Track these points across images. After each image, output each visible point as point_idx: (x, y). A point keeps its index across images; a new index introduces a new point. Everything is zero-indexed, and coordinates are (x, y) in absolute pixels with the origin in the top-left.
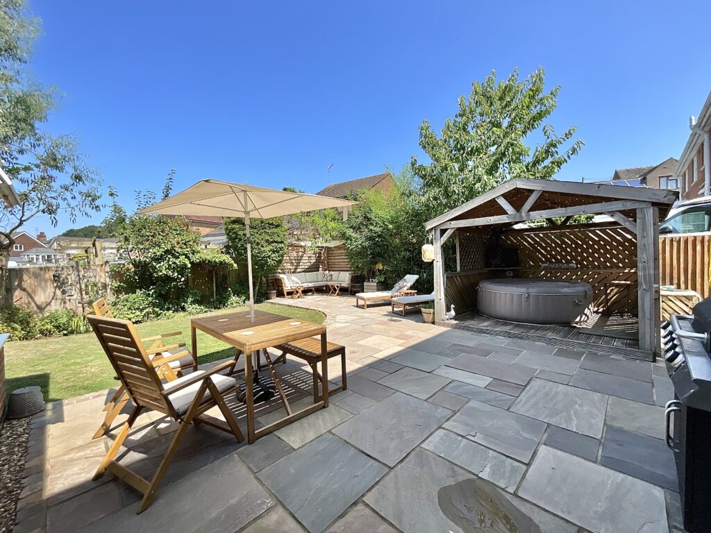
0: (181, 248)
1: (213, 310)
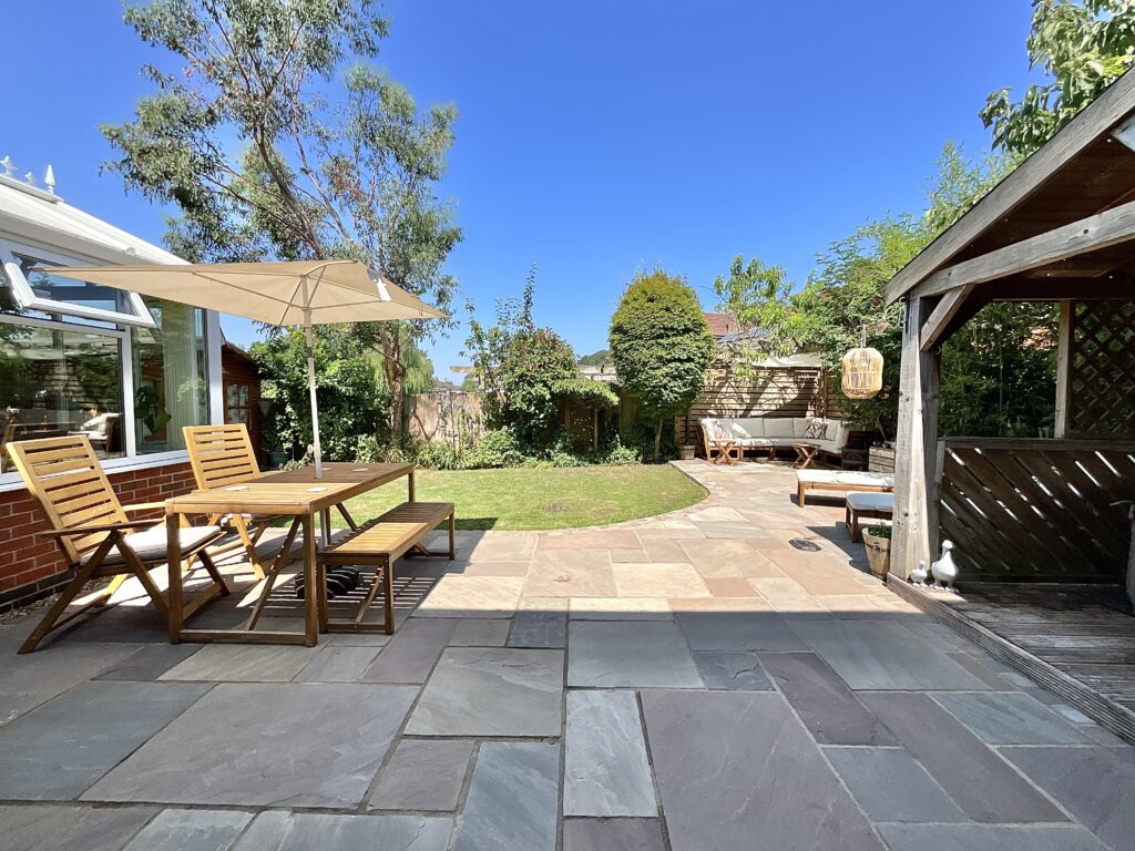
0: (538, 372)
1: (588, 464)
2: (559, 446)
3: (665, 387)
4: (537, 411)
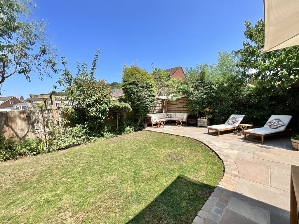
0: (104, 98)
1: (118, 135)
4: (102, 116)
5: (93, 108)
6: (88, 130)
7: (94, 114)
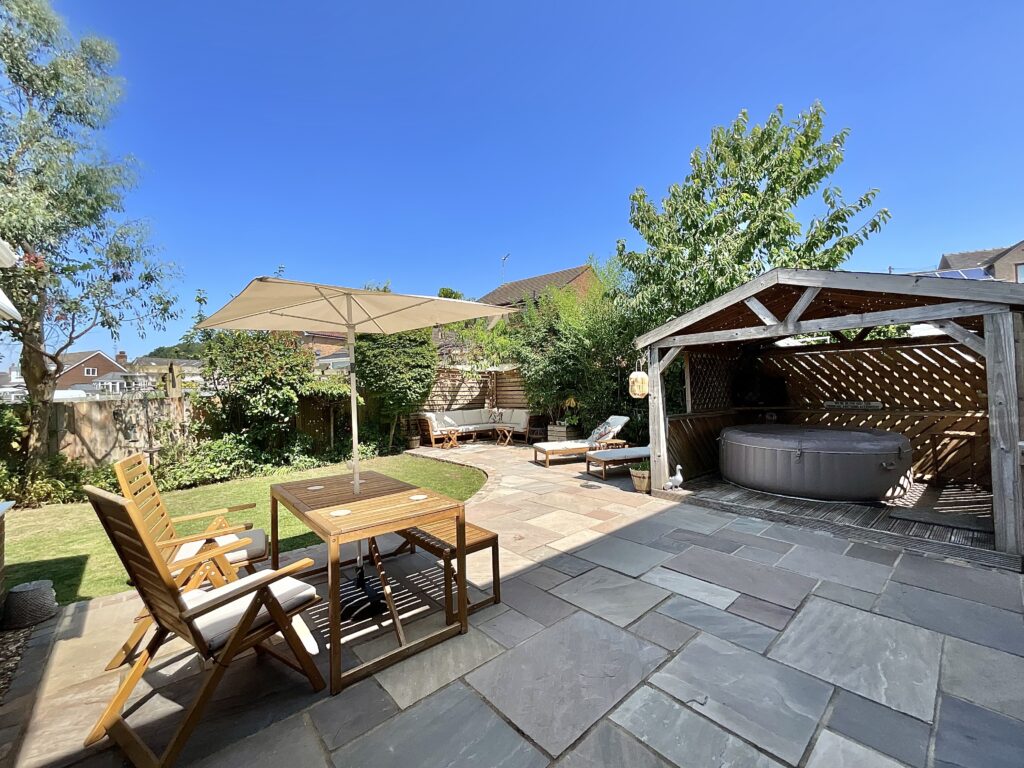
1: (329, 463)
2: (297, 449)
3: (409, 388)
4: (282, 415)
5: (259, 397)
6: (249, 446)
7: (260, 409)
